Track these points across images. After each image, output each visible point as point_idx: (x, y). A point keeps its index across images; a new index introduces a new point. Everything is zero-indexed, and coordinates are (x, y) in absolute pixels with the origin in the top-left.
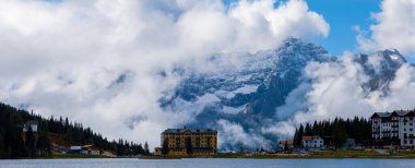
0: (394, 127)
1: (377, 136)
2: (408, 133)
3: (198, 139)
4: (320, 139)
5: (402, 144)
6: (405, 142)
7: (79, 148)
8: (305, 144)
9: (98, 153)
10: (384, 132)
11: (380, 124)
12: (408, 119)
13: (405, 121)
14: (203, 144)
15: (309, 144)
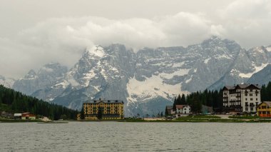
0: (237, 97)
1: (226, 105)
2: (249, 102)
3: (109, 108)
4: (189, 107)
5: (244, 110)
6: (247, 109)
7: (20, 114)
8: (178, 111)
9: (34, 118)
10: (231, 102)
11: (229, 95)
12: (248, 90)
13: (246, 93)
14: (113, 111)
15: (181, 111)
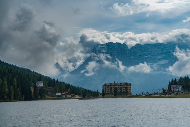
3: (121, 88)
4: (181, 87)
7: (60, 94)
8: (173, 89)
14: (124, 91)
15: (175, 90)
